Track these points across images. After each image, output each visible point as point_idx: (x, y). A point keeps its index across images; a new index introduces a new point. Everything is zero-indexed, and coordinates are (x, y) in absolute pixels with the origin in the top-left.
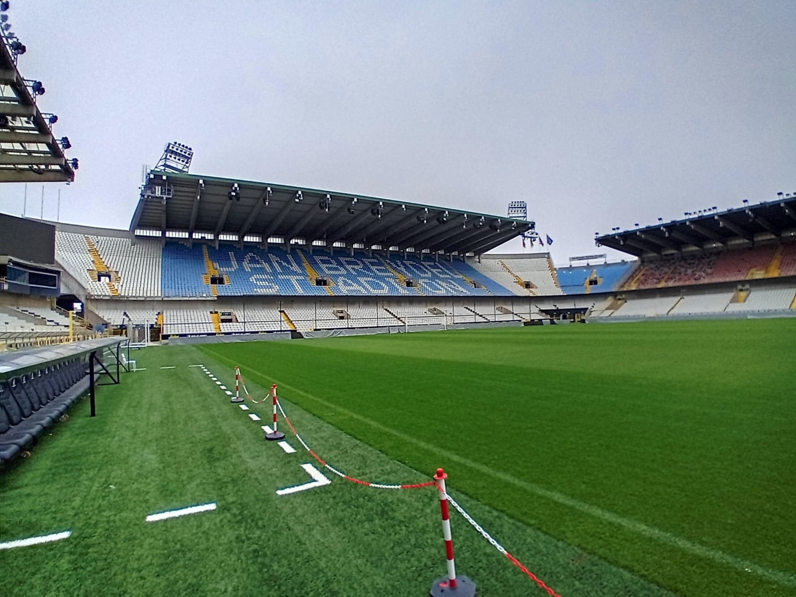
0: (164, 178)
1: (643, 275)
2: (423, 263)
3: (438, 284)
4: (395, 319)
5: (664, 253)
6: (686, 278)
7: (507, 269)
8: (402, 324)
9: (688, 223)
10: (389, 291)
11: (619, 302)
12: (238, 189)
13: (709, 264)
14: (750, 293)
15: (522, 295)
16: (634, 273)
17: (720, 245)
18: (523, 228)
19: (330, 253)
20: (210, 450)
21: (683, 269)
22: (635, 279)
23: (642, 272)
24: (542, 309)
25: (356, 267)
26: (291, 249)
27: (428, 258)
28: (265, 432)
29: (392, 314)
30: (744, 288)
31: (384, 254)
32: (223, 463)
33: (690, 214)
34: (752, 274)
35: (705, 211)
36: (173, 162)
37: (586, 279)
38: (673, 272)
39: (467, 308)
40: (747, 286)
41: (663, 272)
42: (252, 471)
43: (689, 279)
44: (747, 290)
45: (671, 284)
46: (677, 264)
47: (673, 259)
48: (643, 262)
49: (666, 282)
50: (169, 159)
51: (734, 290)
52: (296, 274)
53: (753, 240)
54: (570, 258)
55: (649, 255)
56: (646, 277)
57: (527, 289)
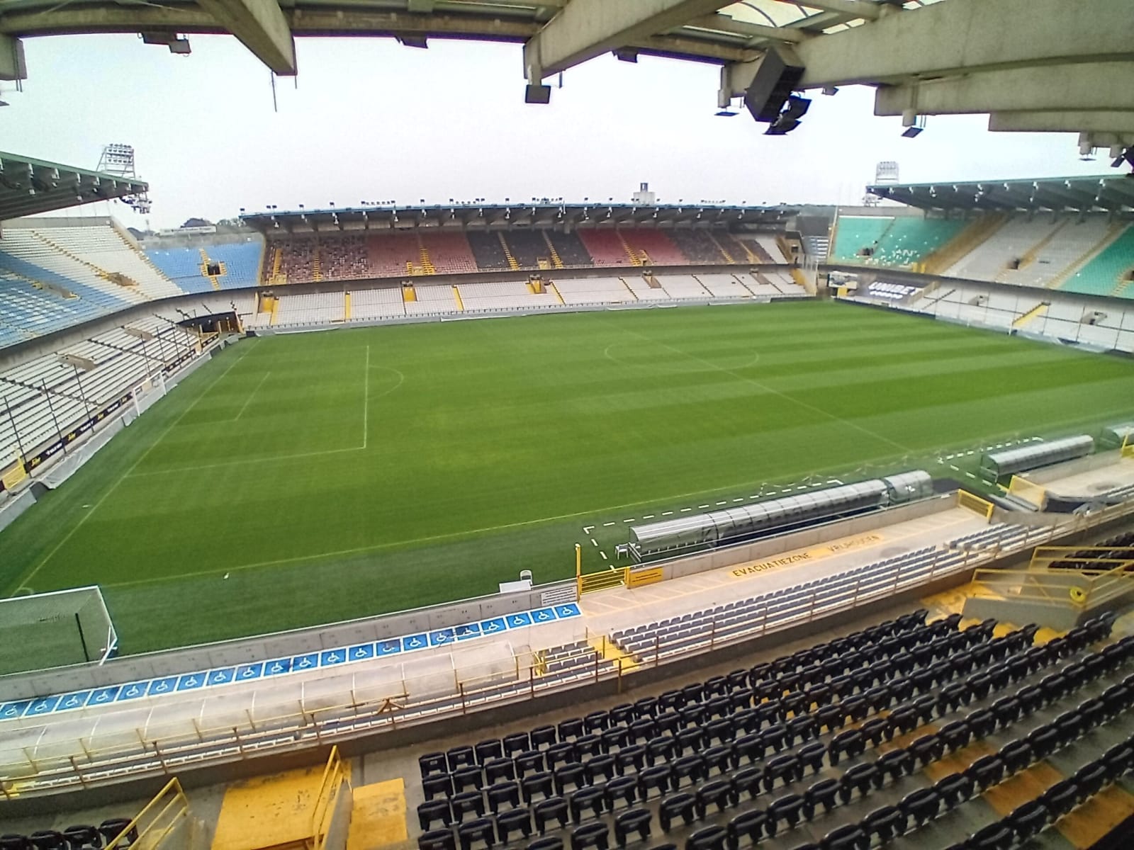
6: (343, 269)
9: (364, 214)
11: (269, 300)
13: (359, 253)
14: (416, 290)
16: (267, 258)
17: (363, 228)
21: (332, 257)
22: (276, 268)
23: (278, 257)
30: (408, 284)
33: (368, 204)
34: (410, 270)
35: (383, 203)
38: (321, 261)
39: (92, 341)
40: (412, 283)
41: (307, 259)
43: (349, 271)
45: (330, 277)
46: (319, 248)
49: (321, 274)
51: (399, 285)
53: (394, 227)
55: (277, 232)
56: (288, 264)
57: (125, 288)
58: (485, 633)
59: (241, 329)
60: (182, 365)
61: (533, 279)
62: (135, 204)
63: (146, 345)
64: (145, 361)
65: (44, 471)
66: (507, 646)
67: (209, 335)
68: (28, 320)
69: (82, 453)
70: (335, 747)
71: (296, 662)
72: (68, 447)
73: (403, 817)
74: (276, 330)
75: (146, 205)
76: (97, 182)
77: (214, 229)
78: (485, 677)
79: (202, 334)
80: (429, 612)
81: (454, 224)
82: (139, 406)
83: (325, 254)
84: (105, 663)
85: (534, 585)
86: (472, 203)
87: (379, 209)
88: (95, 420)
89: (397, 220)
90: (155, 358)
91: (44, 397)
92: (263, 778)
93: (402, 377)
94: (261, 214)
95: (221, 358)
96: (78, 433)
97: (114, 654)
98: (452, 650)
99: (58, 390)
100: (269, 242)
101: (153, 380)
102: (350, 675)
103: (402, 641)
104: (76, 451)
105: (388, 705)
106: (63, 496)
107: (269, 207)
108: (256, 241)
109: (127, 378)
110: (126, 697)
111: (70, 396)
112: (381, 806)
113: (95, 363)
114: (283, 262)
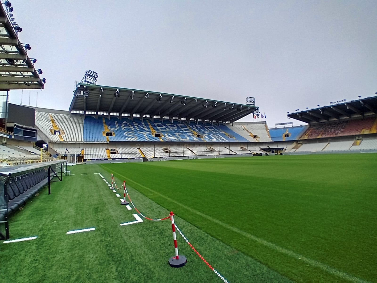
0: (85, 87)
1: (310, 132)
2: (206, 126)
3: (212, 136)
4: (192, 153)
5: (320, 122)
6: (331, 133)
7: (246, 129)
8: (195, 155)
9: (332, 107)
10: (189, 139)
11: (299, 145)
12: (119, 92)
13: (342, 127)
14: (362, 141)
15: (252, 141)
16: (306, 131)
17: (348, 117)
18: (253, 110)
19: (162, 122)
20: (97, 208)
21: (330, 129)
22: (307, 135)
23: (310, 131)
24: (262, 148)
25: (174, 128)
26: (144, 120)
27: (208, 124)
28: (121, 202)
29: (191, 150)
30: (359, 138)
31: (187, 122)
32: (101, 214)
33: (333, 103)
34: (363, 132)
35: (340, 101)
36: (89, 80)
37: (283, 134)
38: (325, 131)
39: (226, 148)
40: (361, 138)
41: (320, 131)
42: (112, 217)
43: (332, 134)
44: (361, 139)
45: (324, 136)
46: (327, 127)
47: (325, 124)
48: (310, 125)
49: (321, 135)
50: (87, 78)
51: (355, 139)
52: (146, 131)
53: (364, 115)
54: (276, 124)
56: (312, 133)
57: (255, 139)
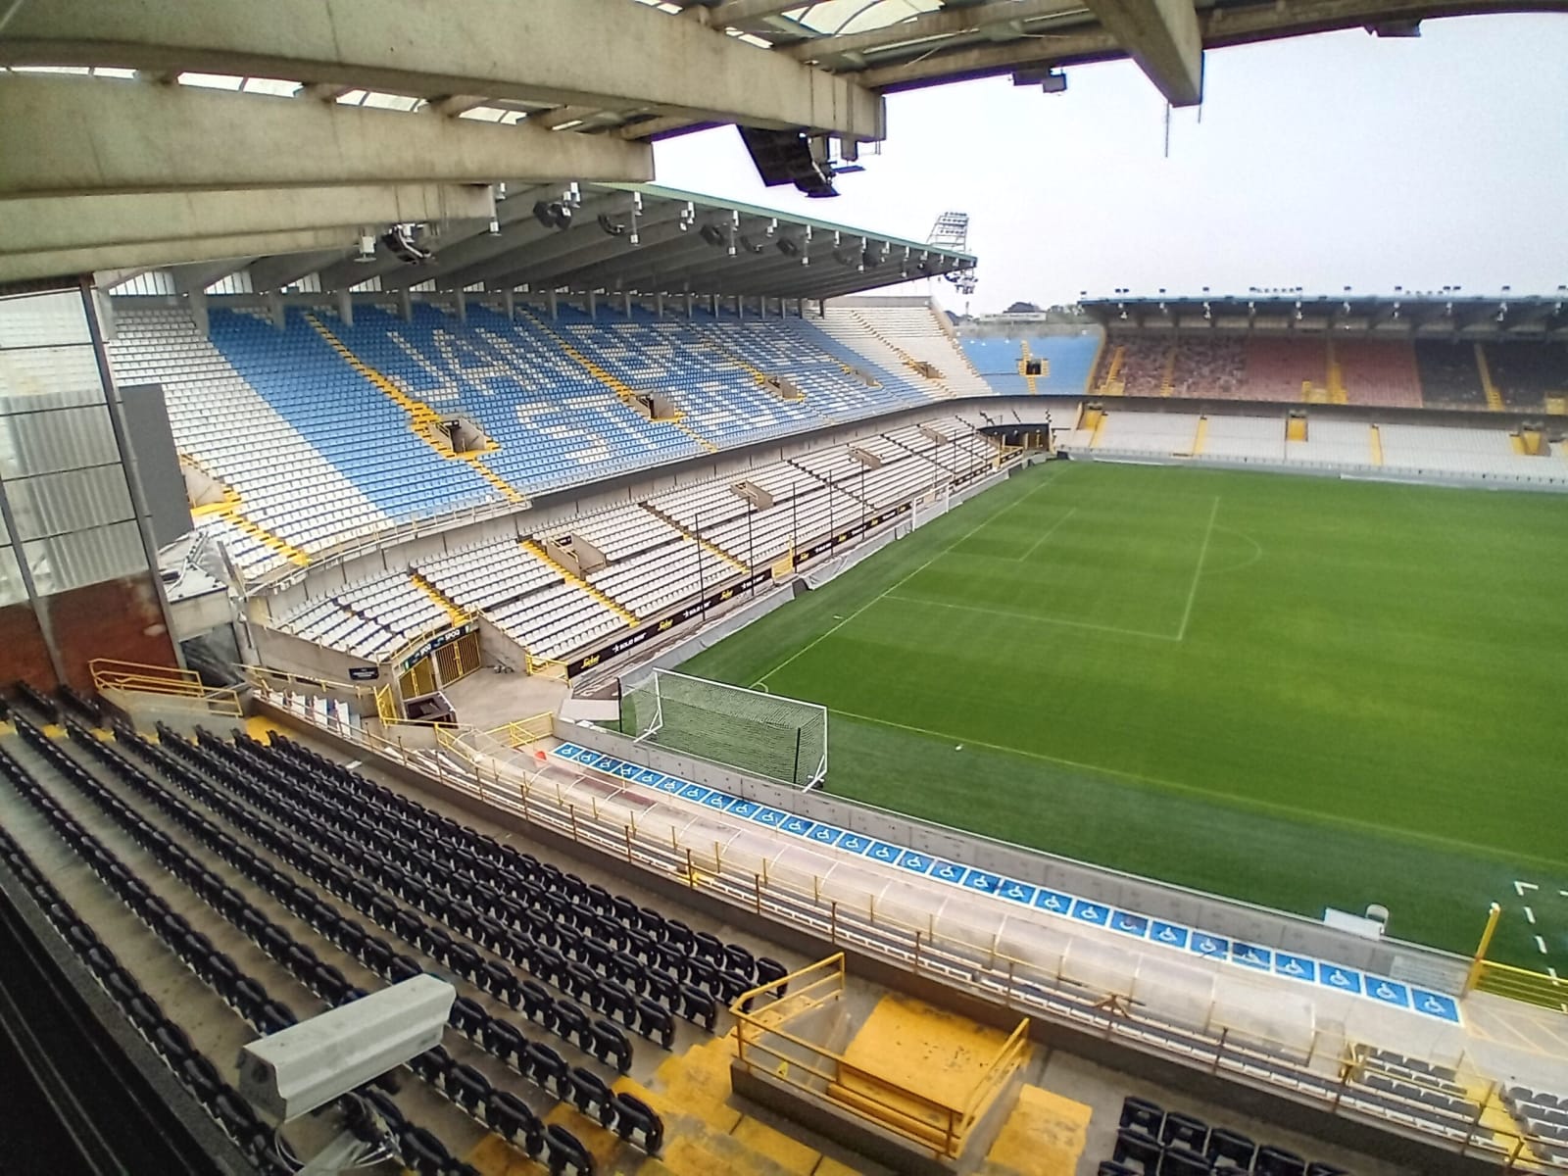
5: (1148, 324)
7: (872, 331)
9: (1250, 304)
11: (1093, 415)
13: (1235, 362)
14: (1309, 423)
16: (1105, 358)
19: (589, 314)
21: (1194, 364)
22: (1110, 372)
23: (1119, 358)
24: (973, 425)
29: (815, 475)
30: (1298, 416)
34: (1306, 393)
37: (1019, 359)
38: (1174, 367)
39: (885, 437)
40: (1303, 412)
41: (1156, 363)
43: (1210, 387)
44: (1303, 419)
45: (1182, 392)
46: (1178, 349)
47: (1165, 338)
48: (1110, 334)
49: (1169, 386)
51: (1285, 418)
55: (1123, 325)
56: (1130, 369)
57: (931, 380)
58: (1278, 971)
59: (1051, 447)
60: (974, 480)
61: (1526, 429)
62: (959, 282)
63: (939, 449)
64: (933, 468)
65: (809, 569)
66: (1308, 1009)
67: (1012, 449)
68: (831, 406)
69: (848, 560)
70: (1026, 1020)
71: (1007, 886)
72: (836, 549)
73: (1074, 1160)
74: (1097, 456)
75: (970, 283)
76: (924, 257)
77: (1043, 317)
78: (1256, 1036)
79: (1003, 446)
80: (1202, 901)
81: (1398, 327)
82: (917, 519)
83: (1182, 359)
84: (808, 791)
85: (1386, 934)
86: (1435, 294)
87: (1277, 298)
88: (869, 525)
89: (1300, 316)
90: (945, 467)
91: (827, 490)
92: (927, 1007)
93: (1260, 551)
94: (1107, 300)
95: (1020, 480)
96: (849, 535)
97: (819, 786)
98: (1219, 971)
99: (840, 485)
100: (1110, 338)
101: (937, 493)
102: (1067, 936)
103: (1150, 924)
104: (843, 555)
105: (1112, 1003)
106: (820, 599)
107: (1118, 291)
108: (1093, 334)
109: (913, 483)
110: (816, 838)
111: (850, 493)
112: (1052, 1126)
113: (883, 462)
114: (1124, 365)
